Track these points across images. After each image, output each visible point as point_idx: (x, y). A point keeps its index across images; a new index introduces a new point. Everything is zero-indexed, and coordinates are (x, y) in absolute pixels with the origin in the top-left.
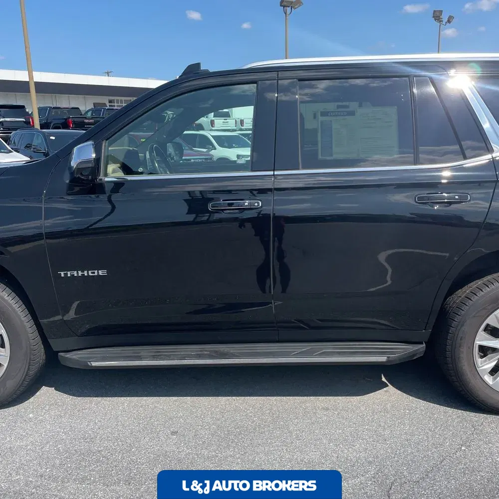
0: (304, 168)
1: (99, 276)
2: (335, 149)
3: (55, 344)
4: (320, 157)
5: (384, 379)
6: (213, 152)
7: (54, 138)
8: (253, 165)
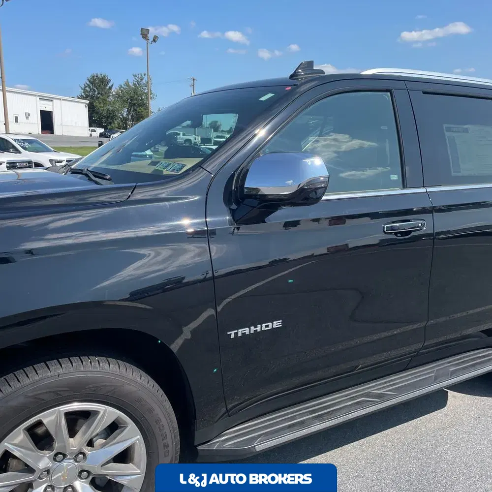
4: (452, 173)
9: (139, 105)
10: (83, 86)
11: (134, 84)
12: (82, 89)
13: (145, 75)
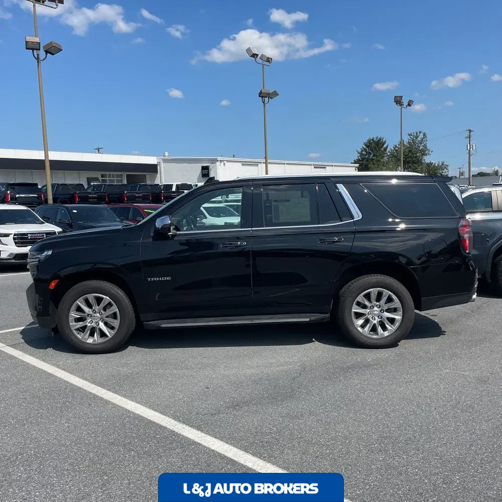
0: (266, 227)
1: (167, 280)
2: (280, 218)
3: (142, 317)
4: (274, 221)
5: (314, 340)
6: (204, 221)
7: (76, 211)
8: (241, 225)
9: (414, 162)
10: (360, 151)
11: (409, 143)
12: (359, 153)
13: (420, 133)
